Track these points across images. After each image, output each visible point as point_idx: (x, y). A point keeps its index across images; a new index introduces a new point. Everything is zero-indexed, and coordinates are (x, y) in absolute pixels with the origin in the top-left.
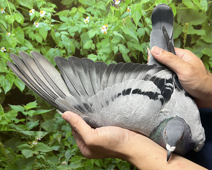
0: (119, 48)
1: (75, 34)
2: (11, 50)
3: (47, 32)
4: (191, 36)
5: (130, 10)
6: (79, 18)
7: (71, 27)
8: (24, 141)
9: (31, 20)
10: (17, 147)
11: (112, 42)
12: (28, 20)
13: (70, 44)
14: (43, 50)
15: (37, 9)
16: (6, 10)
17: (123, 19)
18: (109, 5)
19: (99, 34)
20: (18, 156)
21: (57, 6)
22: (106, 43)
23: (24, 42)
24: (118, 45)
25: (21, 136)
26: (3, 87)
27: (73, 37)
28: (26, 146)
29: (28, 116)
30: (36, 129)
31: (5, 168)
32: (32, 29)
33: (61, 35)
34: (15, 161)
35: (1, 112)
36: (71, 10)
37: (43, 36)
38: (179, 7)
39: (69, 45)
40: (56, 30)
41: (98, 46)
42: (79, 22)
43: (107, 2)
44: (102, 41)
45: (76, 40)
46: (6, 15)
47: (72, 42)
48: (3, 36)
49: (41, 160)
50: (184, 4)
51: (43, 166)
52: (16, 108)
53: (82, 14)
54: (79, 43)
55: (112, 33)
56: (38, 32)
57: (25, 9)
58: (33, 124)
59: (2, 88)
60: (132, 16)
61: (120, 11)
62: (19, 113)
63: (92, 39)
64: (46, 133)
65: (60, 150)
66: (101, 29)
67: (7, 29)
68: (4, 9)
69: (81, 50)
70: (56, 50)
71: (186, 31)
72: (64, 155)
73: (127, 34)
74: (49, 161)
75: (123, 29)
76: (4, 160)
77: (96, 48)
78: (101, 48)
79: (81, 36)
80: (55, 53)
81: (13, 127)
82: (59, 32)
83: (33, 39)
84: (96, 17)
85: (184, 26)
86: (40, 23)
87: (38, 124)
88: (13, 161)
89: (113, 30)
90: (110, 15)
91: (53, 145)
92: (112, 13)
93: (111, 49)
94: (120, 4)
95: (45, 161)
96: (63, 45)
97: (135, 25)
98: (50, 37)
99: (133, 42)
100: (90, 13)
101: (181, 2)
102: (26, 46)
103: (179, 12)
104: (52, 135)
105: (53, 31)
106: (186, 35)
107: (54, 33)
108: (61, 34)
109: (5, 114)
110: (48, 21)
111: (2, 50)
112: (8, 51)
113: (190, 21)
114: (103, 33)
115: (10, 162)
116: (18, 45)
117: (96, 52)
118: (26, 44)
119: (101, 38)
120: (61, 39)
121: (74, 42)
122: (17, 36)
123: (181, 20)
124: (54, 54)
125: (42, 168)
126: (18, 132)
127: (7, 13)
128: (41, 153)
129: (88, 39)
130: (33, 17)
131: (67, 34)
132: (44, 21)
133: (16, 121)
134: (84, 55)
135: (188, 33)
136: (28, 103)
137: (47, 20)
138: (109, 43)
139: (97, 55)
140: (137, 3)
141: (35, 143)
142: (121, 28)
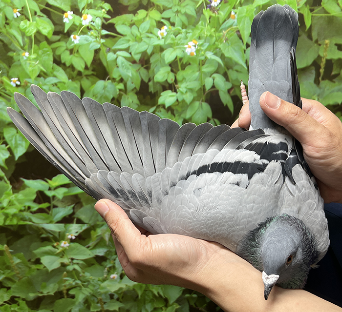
0: (214, 80)
1: (142, 55)
2: (29, 83)
3: (93, 52)
4: (333, 62)
5: (236, 16)
6: (150, 27)
7: (134, 43)
8: (46, 242)
9: (66, 31)
10: (34, 252)
11: (202, 70)
12: (61, 30)
13: (132, 74)
14: (86, 83)
15: (77, 11)
16: (22, 11)
17: (224, 31)
18: (201, 6)
19: (182, 56)
20: (34, 267)
21: (112, 6)
22: (193, 72)
23: (51, 70)
24: (213, 76)
25: (41, 233)
26: (12, 148)
27: (138, 61)
28: (49, 250)
29: (55, 198)
30: (67, 220)
31: (12, 289)
32: (67, 47)
33: (117, 58)
34: (28, 277)
35: (8, 192)
36: (136, 14)
37: (86, 60)
38: (316, 13)
39: (130, 75)
40: (110, 49)
41: (179, 77)
42: (150, 35)
43: (198, 2)
44: (186, 69)
45: (142, 66)
46: (22, 20)
47: (135, 70)
48: (15, 58)
49: (74, 273)
50: (325, 8)
51: (76, 284)
52: (34, 185)
53: (156, 21)
54: (148, 72)
55: (203, 55)
56: (78, 51)
57: (56, 10)
58: (63, 211)
59: (9, 150)
60: (238, 27)
61: (218, 18)
62: (38, 193)
63: (170, 65)
64: (85, 227)
65: (108, 254)
66: (186, 48)
67: (22, 45)
68: (18, 10)
69: (150, 84)
70: (108, 83)
71: (324, 54)
72: (114, 263)
73: (228, 58)
74: (88, 275)
75: (222, 49)
76: (9, 276)
77: (176, 81)
78: (184, 81)
79: (151, 59)
80: (106, 89)
81: (27, 218)
82: (115, 52)
83: (68, 64)
84: (178, 27)
85: (322, 46)
86: (82, 36)
87: (71, 211)
88: (25, 277)
89: (206, 50)
90: (202, 25)
91: (95, 247)
92: (205, 20)
93: (202, 82)
94: (220, 5)
95: (81, 275)
96: (120, 76)
97: (243, 42)
98: (99, 61)
99: (237, 71)
100: (168, 19)
101: (320, 5)
102: (55, 76)
103: (315, 21)
104: (95, 230)
105: (104, 49)
106: (324, 61)
107: (105, 54)
108: (117, 55)
109: (13, 196)
110: (95, 33)
111: (12, 83)
112: (23, 84)
113: (333, 36)
114: (188, 54)
115: (20, 279)
116: (42, 74)
117: (175, 88)
118: (55, 73)
119: (184, 63)
120: (117, 64)
121: (139, 70)
122: (41, 58)
123: (318, 34)
124: (103, 91)
125: (75, 287)
126: (35, 226)
127: (23, 17)
128: (75, 261)
129: (163, 65)
130: (70, 25)
131: (128, 55)
132: (89, 34)
133: (33, 208)
134: (154, 93)
135: (329, 57)
136: (55, 175)
137: (93, 31)
138: (197, 71)
139: (177, 93)
140: (247, 5)
141: (65, 244)
142: (219, 46)
